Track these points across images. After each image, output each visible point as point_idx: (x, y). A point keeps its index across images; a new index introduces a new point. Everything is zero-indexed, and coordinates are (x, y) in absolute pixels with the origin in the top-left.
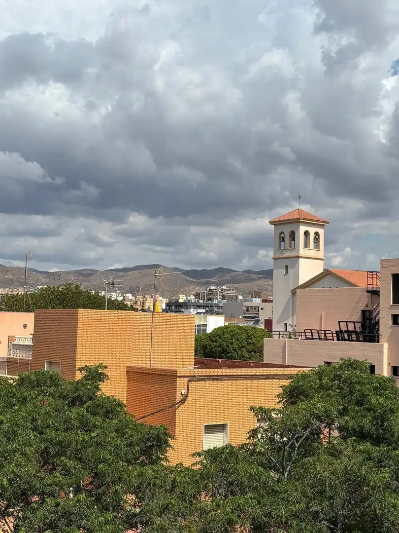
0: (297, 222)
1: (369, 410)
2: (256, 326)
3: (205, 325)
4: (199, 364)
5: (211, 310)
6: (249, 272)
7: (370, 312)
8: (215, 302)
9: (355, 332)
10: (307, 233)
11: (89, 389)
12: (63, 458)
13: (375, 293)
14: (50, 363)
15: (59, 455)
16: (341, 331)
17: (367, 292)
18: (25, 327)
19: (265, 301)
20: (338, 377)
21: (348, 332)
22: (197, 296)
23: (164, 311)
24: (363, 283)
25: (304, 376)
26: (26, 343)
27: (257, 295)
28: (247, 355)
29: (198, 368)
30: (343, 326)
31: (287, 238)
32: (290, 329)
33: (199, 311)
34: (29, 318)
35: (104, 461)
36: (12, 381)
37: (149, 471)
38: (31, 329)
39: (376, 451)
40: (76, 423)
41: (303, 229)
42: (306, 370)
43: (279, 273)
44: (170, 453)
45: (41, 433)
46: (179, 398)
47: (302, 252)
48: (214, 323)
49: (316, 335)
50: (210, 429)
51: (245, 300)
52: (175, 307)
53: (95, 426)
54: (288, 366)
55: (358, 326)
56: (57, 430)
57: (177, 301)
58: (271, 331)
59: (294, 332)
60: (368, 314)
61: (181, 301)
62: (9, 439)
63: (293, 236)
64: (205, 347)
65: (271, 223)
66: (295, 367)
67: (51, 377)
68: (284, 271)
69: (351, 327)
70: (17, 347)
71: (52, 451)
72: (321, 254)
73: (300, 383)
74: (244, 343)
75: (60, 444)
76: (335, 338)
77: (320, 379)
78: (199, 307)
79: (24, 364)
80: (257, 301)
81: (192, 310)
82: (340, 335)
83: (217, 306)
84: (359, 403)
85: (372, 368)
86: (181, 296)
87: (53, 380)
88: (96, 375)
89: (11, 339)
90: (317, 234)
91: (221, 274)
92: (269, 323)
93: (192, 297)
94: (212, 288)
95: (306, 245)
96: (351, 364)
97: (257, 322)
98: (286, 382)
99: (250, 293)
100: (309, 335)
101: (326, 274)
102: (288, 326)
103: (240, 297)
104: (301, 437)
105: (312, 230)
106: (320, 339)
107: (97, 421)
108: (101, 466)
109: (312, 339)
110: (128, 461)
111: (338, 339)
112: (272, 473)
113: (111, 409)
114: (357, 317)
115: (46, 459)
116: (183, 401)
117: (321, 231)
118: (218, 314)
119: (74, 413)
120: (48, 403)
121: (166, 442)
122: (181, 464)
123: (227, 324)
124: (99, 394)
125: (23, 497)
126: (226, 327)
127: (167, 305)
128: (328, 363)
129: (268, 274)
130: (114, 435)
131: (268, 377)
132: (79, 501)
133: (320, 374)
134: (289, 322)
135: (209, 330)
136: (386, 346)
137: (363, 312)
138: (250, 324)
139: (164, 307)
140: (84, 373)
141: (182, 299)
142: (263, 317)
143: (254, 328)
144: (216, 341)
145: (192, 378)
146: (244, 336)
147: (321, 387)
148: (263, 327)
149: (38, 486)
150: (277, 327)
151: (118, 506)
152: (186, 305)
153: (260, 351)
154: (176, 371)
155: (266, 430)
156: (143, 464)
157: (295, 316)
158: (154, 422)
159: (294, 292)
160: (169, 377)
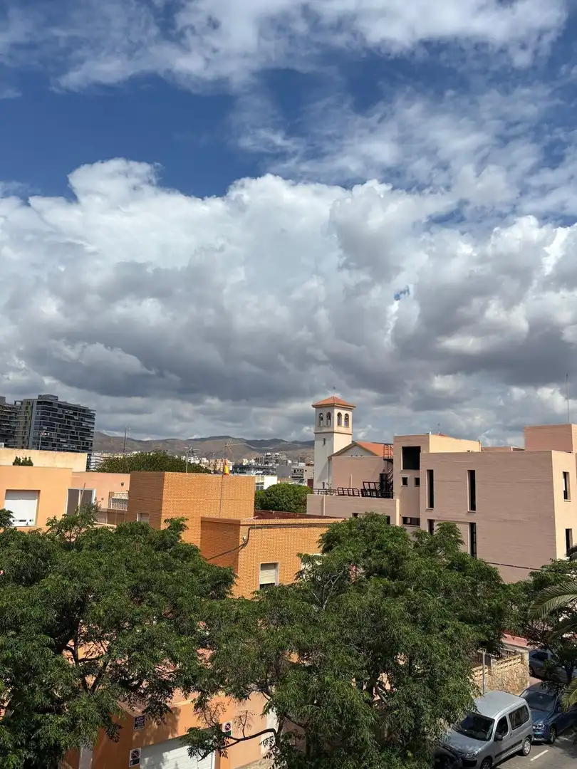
0: (332, 406)
1: (387, 552)
2: (301, 484)
3: (263, 483)
4: (258, 515)
5: (267, 472)
6: (295, 442)
7: (387, 475)
8: (270, 465)
9: (375, 490)
10: (339, 415)
11: (172, 537)
12: (149, 593)
13: (390, 461)
14: (141, 514)
15: (147, 590)
16: (365, 490)
17: (384, 460)
18: (122, 484)
19: (308, 465)
20: (363, 527)
21: (370, 490)
22: (257, 460)
23: (231, 472)
24: (381, 452)
25: (338, 526)
26: (123, 498)
27: (302, 460)
28: (294, 507)
29: (257, 518)
30: (366, 485)
31: (325, 418)
32: (326, 487)
33: (258, 472)
34: (126, 478)
35: (182, 595)
36: (111, 530)
37: (217, 604)
38: (127, 486)
39: (393, 584)
40: (161, 564)
41: (336, 411)
42: (340, 521)
43: (318, 444)
44: (234, 588)
45: (133, 572)
46: (241, 542)
47: (336, 428)
48: (270, 481)
49: (346, 493)
50: (265, 566)
51: (293, 464)
52: (239, 469)
53: (176, 567)
54: (325, 517)
55: (378, 485)
56: (145, 569)
57: (241, 464)
58: (312, 488)
59: (330, 491)
60: (384, 477)
61: (244, 464)
62: (106, 577)
63: (329, 416)
64: (261, 501)
65: (313, 406)
66: (331, 518)
67: (143, 527)
68: (323, 442)
69: (372, 487)
70: (115, 500)
71: (141, 586)
72: (350, 430)
73: (335, 532)
74: (292, 497)
75: (148, 581)
76: (360, 495)
77: (351, 529)
78: (258, 469)
79: (121, 514)
80: (302, 465)
81: (252, 472)
82: (364, 493)
83: (272, 468)
84: (379, 547)
85: (388, 518)
86: (244, 460)
87: (144, 529)
88: (178, 526)
89: (111, 494)
90: (347, 415)
91: (275, 443)
92: (311, 482)
93: (253, 461)
94: (268, 454)
95: (339, 424)
96: (373, 517)
97: (302, 481)
98: (324, 530)
99: (297, 459)
100: (341, 492)
101: (354, 445)
102: (326, 485)
103: (290, 462)
104: (336, 577)
105: (343, 412)
106: (349, 495)
107: (178, 562)
108: (180, 599)
109: (344, 495)
110: (202, 595)
111: (363, 496)
112: (314, 607)
113: (188, 553)
114: (377, 479)
115: (137, 594)
116: (244, 545)
117: (350, 413)
118: (272, 474)
119: (158, 556)
120: (138, 547)
121: (231, 581)
122: (243, 597)
123: (279, 482)
124: (179, 541)
125: (116, 624)
126: (278, 485)
127: (233, 467)
128: (355, 515)
129: (311, 444)
130: (191, 574)
131: (310, 525)
132: (161, 627)
133: (350, 525)
134: (326, 481)
135: (265, 487)
136: (398, 501)
137: (381, 475)
138: (297, 483)
139: (231, 468)
140: (169, 524)
141: (245, 462)
142: (306, 477)
143: (300, 486)
144: (270, 496)
145: (252, 527)
146: (292, 492)
147: (351, 535)
148: (306, 484)
149: (128, 615)
150: (317, 485)
151: (192, 631)
152: (248, 468)
153: (304, 503)
154: (239, 521)
155: (310, 572)
156: (212, 598)
157: (331, 477)
158: (222, 563)
159: (330, 459)
160: (234, 525)
